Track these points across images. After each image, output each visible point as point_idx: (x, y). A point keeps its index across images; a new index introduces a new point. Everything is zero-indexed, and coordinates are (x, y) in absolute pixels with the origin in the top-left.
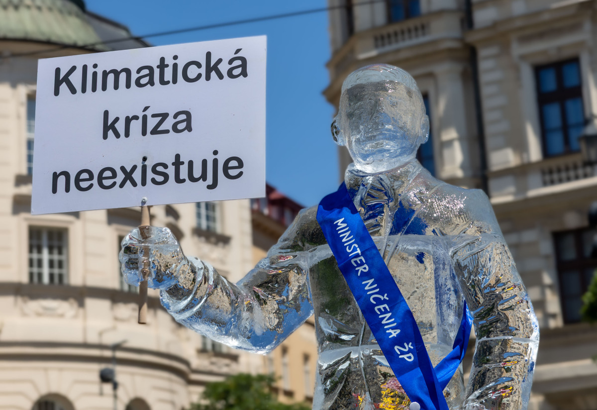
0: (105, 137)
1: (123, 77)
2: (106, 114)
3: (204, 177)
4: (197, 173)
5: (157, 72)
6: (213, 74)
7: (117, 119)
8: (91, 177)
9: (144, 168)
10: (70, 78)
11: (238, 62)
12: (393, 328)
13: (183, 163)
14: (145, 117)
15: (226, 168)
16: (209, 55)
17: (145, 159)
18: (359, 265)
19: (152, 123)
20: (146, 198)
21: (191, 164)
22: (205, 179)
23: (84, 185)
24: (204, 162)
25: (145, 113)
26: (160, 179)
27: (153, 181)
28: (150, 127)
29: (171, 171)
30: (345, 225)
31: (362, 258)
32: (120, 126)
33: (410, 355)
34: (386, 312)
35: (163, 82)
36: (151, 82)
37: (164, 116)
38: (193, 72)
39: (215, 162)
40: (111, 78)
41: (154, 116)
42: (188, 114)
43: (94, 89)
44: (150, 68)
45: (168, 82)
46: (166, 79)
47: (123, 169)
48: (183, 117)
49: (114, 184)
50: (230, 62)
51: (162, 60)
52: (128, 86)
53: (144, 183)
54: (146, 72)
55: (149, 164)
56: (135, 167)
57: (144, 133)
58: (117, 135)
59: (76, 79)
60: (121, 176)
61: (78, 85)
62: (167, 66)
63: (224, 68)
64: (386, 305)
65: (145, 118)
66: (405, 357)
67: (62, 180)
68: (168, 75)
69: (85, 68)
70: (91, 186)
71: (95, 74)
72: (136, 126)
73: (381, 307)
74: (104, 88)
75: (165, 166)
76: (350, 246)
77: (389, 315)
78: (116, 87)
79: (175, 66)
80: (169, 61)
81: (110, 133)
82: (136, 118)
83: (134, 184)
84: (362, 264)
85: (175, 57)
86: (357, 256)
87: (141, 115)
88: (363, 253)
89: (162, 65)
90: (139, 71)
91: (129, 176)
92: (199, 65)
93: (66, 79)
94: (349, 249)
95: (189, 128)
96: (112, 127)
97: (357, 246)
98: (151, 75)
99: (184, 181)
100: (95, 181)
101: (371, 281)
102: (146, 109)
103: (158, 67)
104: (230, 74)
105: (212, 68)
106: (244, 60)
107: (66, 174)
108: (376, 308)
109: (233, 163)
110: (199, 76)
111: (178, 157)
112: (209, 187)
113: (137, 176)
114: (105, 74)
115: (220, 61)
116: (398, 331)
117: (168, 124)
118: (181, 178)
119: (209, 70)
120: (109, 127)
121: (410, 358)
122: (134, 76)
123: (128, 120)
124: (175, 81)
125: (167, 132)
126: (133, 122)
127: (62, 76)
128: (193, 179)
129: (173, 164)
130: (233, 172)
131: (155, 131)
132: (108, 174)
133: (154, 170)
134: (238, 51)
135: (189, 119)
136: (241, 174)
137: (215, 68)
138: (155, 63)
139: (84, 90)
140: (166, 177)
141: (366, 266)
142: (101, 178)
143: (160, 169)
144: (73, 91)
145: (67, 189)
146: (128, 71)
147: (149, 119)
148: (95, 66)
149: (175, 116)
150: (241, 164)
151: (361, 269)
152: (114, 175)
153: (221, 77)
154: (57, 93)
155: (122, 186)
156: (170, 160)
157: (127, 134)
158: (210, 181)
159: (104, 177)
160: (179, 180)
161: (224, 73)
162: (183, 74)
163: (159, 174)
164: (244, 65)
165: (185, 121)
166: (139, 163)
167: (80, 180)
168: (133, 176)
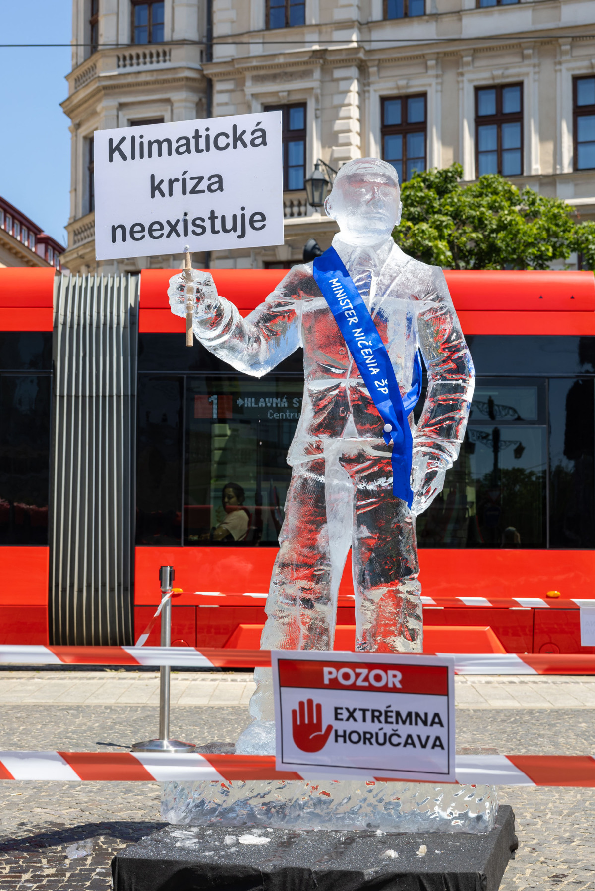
0: (153, 196)
1: (165, 146)
2: (153, 177)
3: (234, 228)
4: (229, 225)
5: (193, 142)
6: (239, 143)
7: (162, 182)
8: (143, 230)
9: (186, 221)
10: (121, 147)
11: (259, 134)
12: (374, 367)
13: (217, 217)
15: (252, 221)
16: (235, 127)
17: (186, 214)
18: (350, 317)
19: (190, 184)
20: (188, 246)
21: (223, 218)
22: (235, 230)
23: (137, 235)
24: (234, 217)
25: (184, 176)
26: (199, 230)
27: (194, 232)
28: (189, 189)
29: (207, 224)
30: (339, 284)
31: (353, 311)
32: (165, 187)
33: (386, 388)
34: (370, 354)
35: (198, 150)
36: (188, 151)
37: (200, 179)
38: (222, 142)
39: (243, 216)
40: (155, 147)
41: (192, 179)
42: (219, 177)
43: (142, 156)
44: (187, 139)
45: (202, 151)
46: (200, 148)
47: (168, 222)
48: (215, 179)
49: (162, 234)
50: (253, 133)
51: (197, 131)
52: (170, 153)
53: (186, 234)
54: (183, 142)
55: (190, 218)
56: (178, 221)
57: (184, 193)
58: (163, 195)
59: (126, 147)
60: (167, 229)
61: (128, 153)
62: (201, 136)
63: (247, 138)
64: (370, 350)
65: (184, 180)
66: (382, 390)
67: (119, 232)
68: (202, 145)
69: (133, 138)
70: (143, 237)
71: (142, 144)
72: (178, 187)
73: (366, 350)
74: (150, 155)
75: (203, 220)
76: (343, 301)
77: (371, 357)
78: (160, 154)
79: (208, 137)
80: (203, 133)
81: (157, 193)
82: (177, 180)
83: (178, 235)
84: (353, 316)
85: (207, 130)
86: (350, 309)
87: (181, 178)
88: (354, 308)
89: (197, 136)
90: (178, 141)
91: (173, 228)
92: (227, 136)
93: (118, 148)
94: (343, 303)
95: (221, 188)
96: (158, 188)
97: (349, 301)
98: (188, 144)
99: (218, 232)
100: (146, 233)
101: (360, 330)
102: (185, 173)
103: (193, 137)
104: (253, 144)
105: (238, 139)
106: (263, 131)
107: (123, 227)
108: (362, 351)
109: (258, 217)
110: (228, 145)
111: (212, 212)
112: (239, 237)
113: (180, 228)
114: (150, 144)
115: (244, 132)
116: (378, 370)
117: (203, 186)
118: (216, 229)
119: (235, 140)
120: (155, 188)
121: (385, 391)
122: (174, 146)
123: (171, 183)
124: (208, 149)
125: (203, 192)
126: (175, 184)
127: (114, 146)
128: (225, 230)
129: (209, 218)
130: (257, 225)
131: (193, 192)
132: (156, 226)
133: (194, 223)
134: (259, 124)
135: (220, 182)
136: (264, 226)
137: (240, 138)
138: (191, 135)
139: (133, 157)
140: (204, 229)
141: (356, 318)
142: (151, 230)
143: (198, 222)
144: (124, 158)
145: (124, 240)
146: (168, 141)
147: (188, 181)
148: (141, 137)
149: (209, 179)
150: (264, 218)
151: (352, 320)
152: (162, 228)
153: (245, 146)
154: (111, 160)
155: (168, 236)
156: (206, 215)
157: (171, 194)
158: (239, 232)
159: (153, 230)
160: (214, 231)
161: (248, 142)
162: (214, 143)
163: (198, 226)
164: (264, 136)
165: (218, 183)
166: (181, 217)
167: (134, 232)
168: (177, 228)
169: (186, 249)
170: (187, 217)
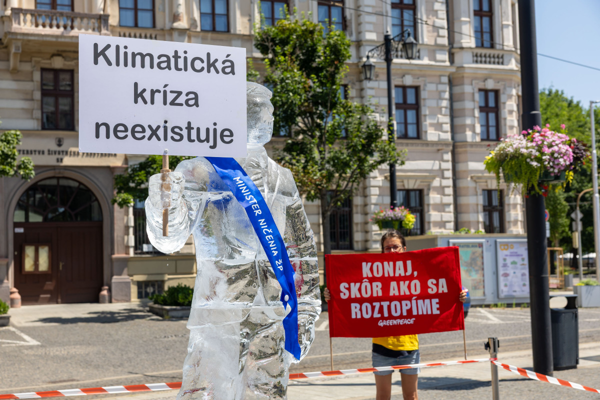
0: (136, 102)
1: (147, 59)
2: (136, 85)
3: (207, 140)
4: (203, 137)
5: (173, 61)
6: (212, 69)
7: (144, 90)
8: (126, 130)
9: (165, 128)
10: (107, 53)
11: (228, 64)
13: (193, 128)
15: (222, 136)
16: (208, 55)
17: (166, 122)
19: (171, 97)
20: (167, 150)
21: (198, 129)
22: (208, 142)
23: (120, 135)
24: (208, 130)
25: (165, 89)
26: (177, 137)
27: (172, 138)
28: (169, 100)
29: (185, 133)
32: (147, 95)
35: (177, 69)
36: (169, 67)
37: (179, 93)
38: (198, 65)
39: (215, 130)
40: (138, 58)
41: (171, 92)
42: (196, 94)
43: (126, 65)
44: (168, 57)
45: (181, 70)
46: (179, 67)
47: (150, 127)
48: (192, 96)
49: (144, 137)
50: (224, 62)
51: (176, 52)
52: (152, 67)
53: (166, 139)
54: (165, 59)
55: (169, 126)
56: (158, 127)
57: (165, 103)
58: (145, 102)
59: (111, 54)
60: (148, 132)
61: (113, 59)
62: (180, 57)
63: (219, 66)
65: (165, 92)
67: (103, 130)
68: (181, 64)
69: (118, 47)
71: (126, 54)
72: (159, 97)
74: (134, 65)
75: (181, 129)
78: (143, 66)
79: (186, 58)
80: (181, 54)
81: (140, 99)
82: (159, 91)
83: (159, 139)
85: (186, 52)
87: (162, 90)
89: (176, 56)
90: (159, 57)
91: (154, 132)
92: (202, 61)
93: (103, 53)
95: (197, 104)
96: (141, 95)
98: (168, 61)
99: (194, 141)
100: (129, 133)
102: (166, 86)
103: (173, 57)
104: (224, 72)
105: (211, 65)
106: (232, 63)
107: (106, 125)
110: (203, 69)
111: (189, 123)
112: (211, 147)
113: (161, 133)
114: (134, 55)
115: (216, 60)
117: (182, 99)
118: (192, 139)
119: (209, 66)
120: (138, 95)
122: (156, 61)
123: (153, 93)
124: (186, 69)
125: (181, 105)
126: (156, 94)
127: (99, 51)
128: (200, 140)
129: (186, 128)
130: (226, 139)
131: (173, 103)
132: (138, 129)
133: (173, 131)
134: (228, 56)
135: (196, 98)
136: (232, 141)
137: (213, 65)
138: (171, 54)
139: (118, 64)
140: (182, 137)
142: (133, 132)
143: (177, 130)
144: (109, 63)
145: (108, 137)
146: (151, 56)
147: (168, 94)
148: (126, 47)
149: (187, 95)
150: (232, 135)
152: (144, 131)
153: (217, 72)
155: (150, 139)
156: (184, 125)
157: (152, 102)
158: (211, 143)
159: (136, 131)
160: (190, 140)
161: (220, 70)
162: (190, 65)
163: (177, 134)
164: (232, 66)
165: (194, 100)
166: (162, 124)
167: (118, 131)
168: (158, 133)
169: (165, 152)
170: (167, 125)
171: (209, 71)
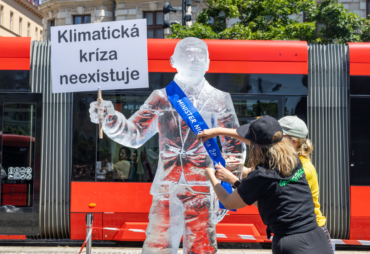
0: (81, 61)
1: (87, 35)
2: (81, 51)
3: (123, 79)
4: (120, 77)
5: (101, 34)
6: (125, 35)
7: (86, 54)
8: (76, 78)
9: (98, 74)
10: (65, 35)
11: (135, 30)
13: (114, 73)
14: (97, 53)
15: (132, 75)
16: (122, 27)
17: (98, 71)
18: (192, 119)
19: (100, 55)
20: (100, 87)
21: (117, 73)
23: (73, 81)
24: (123, 73)
25: (97, 51)
26: (105, 79)
27: (102, 80)
28: (99, 58)
29: (109, 76)
30: (182, 103)
31: (193, 116)
32: (87, 57)
36: (99, 38)
37: (105, 53)
38: (116, 33)
39: (128, 72)
40: (82, 35)
41: (101, 52)
42: (115, 52)
43: (75, 40)
44: (98, 32)
45: (106, 38)
46: (105, 37)
47: (89, 75)
48: (113, 53)
49: (86, 81)
50: (132, 30)
51: (103, 28)
52: (89, 39)
53: (98, 81)
54: (96, 33)
56: (94, 74)
57: (97, 60)
58: (86, 61)
59: (67, 36)
60: (89, 78)
61: (68, 39)
62: (105, 31)
63: (129, 32)
67: (64, 79)
68: (106, 35)
69: (71, 31)
70: (77, 82)
71: (75, 34)
72: (94, 57)
74: (79, 40)
75: (107, 74)
78: (85, 40)
79: (109, 31)
80: (106, 29)
81: (83, 59)
82: (94, 53)
83: (94, 81)
85: (109, 28)
86: (191, 116)
87: (95, 52)
89: (103, 31)
90: (94, 33)
91: (92, 78)
92: (119, 31)
93: (63, 36)
95: (116, 58)
96: (84, 57)
97: (190, 111)
98: (99, 35)
100: (78, 80)
101: (198, 126)
102: (98, 49)
104: (132, 36)
105: (124, 32)
106: (137, 29)
107: (66, 76)
109: (135, 73)
110: (119, 36)
111: (112, 70)
112: (125, 83)
113: (95, 78)
114: (79, 34)
115: (127, 29)
117: (107, 56)
118: (114, 79)
119: (123, 33)
120: (82, 57)
122: (92, 35)
124: (109, 38)
125: (107, 59)
126: (92, 55)
127: (61, 35)
128: (118, 80)
129: (110, 73)
130: (135, 77)
131: (102, 59)
132: (83, 77)
133: (102, 75)
134: (135, 25)
135: (116, 54)
136: (138, 78)
137: (126, 32)
138: (100, 30)
139: (71, 41)
140: (108, 78)
141: (195, 119)
142: (80, 79)
143: (105, 75)
144: (67, 41)
145: (67, 83)
146: (89, 33)
147: (99, 54)
148: (75, 30)
149: (110, 53)
150: (138, 74)
151: (193, 121)
152: (86, 77)
153: (128, 36)
154: (59, 42)
155: (89, 82)
156: (109, 71)
157: (90, 60)
158: (126, 80)
159: (82, 78)
161: (130, 35)
162: (112, 35)
163: (105, 77)
164: (137, 31)
165: (114, 55)
166: (96, 72)
167: (72, 79)
168: (94, 78)
169: (99, 89)
170: (99, 72)
171: (123, 37)
